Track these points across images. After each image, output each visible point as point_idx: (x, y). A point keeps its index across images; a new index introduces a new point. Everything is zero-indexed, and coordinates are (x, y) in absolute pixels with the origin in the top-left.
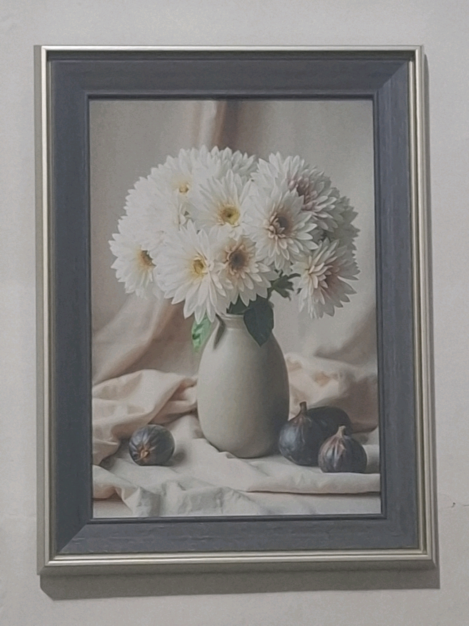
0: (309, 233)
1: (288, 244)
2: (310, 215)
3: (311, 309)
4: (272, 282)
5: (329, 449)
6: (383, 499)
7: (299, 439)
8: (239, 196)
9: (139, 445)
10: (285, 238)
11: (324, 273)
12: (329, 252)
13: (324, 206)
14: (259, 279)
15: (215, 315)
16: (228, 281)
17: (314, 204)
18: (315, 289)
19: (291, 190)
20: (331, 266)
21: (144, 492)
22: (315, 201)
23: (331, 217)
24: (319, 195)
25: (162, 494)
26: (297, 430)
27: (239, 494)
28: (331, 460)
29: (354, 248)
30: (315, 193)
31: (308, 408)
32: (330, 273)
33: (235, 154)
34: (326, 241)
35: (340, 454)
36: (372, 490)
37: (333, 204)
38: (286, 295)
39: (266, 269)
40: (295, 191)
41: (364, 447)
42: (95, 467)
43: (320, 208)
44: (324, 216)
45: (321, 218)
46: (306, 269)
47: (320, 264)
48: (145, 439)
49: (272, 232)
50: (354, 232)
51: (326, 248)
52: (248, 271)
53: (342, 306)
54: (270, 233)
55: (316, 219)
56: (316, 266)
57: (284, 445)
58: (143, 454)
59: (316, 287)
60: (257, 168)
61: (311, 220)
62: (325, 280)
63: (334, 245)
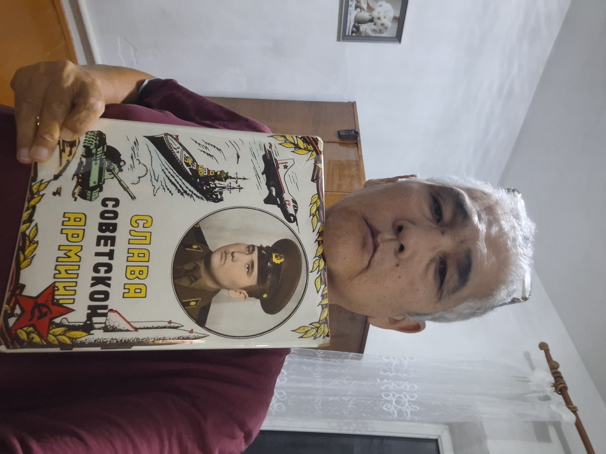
3: (372, 28)
6: (347, 36)
7: (356, 25)
8: (387, 19)
10: (381, 25)
15: (373, 15)
18: (374, 28)
19: (386, 26)
27: (350, 17)
29: (378, 34)
33: (393, 19)
36: (349, 35)
39: (377, 22)
41: (354, 34)
46: (376, 27)
50: (380, 34)
53: (371, 32)
54: (381, 23)
60: (390, 21)
62: (375, 30)
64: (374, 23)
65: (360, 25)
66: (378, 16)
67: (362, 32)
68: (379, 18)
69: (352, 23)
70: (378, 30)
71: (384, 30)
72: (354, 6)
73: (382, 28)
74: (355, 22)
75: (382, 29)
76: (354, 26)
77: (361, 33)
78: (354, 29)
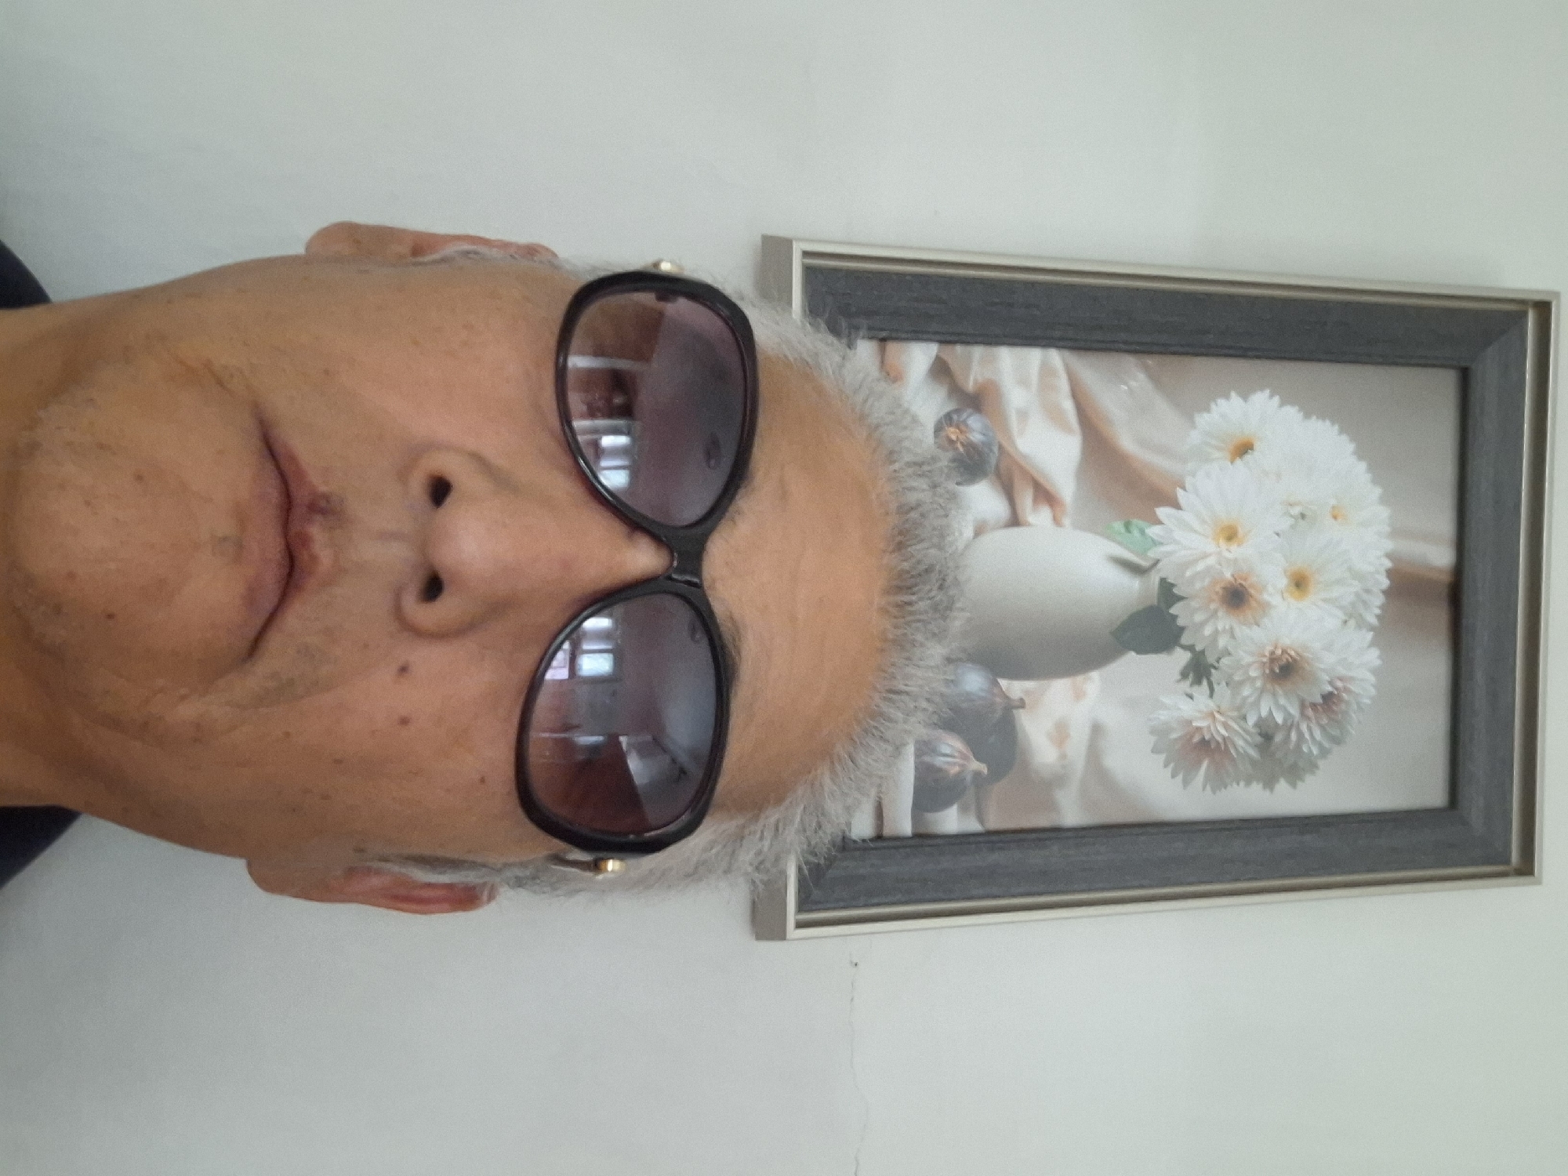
1: (1254, 679)
2: (1294, 711)
3: (1163, 716)
4: (1203, 652)
5: (953, 747)
6: (872, 843)
7: (968, 697)
8: (1322, 600)
10: (1263, 672)
11: (1213, 738)
13: (1307, 736)
14: (1208, 631)
15: (1158, 558)
16: (1207, 581)
17: (1309, 718)
18: (1191, 722)
19: (1331, 683)
20: (1222, 746)
23: (1291, 747)
26: (983, 694)
28: (934, 751)
29: (1248, 783)
32: (1213, 745)
33: (1381, 595)
35: (946, 767)
36: (887, 823)
37: (1311, 751)
38: (1184, 675)
39: (1222, 642)
40: (1330, 689)
41: (954, 808)
42: (933, 348)
44: (1294, 736)
45: (1290, 732)
46: (1219, 706)
47: (1226, 730)
48: (976, 437)
49: (1272, 653)
51: (1250, 740)
52: (1220, 614)
53: (1166, 766)
54: (1270, 649)
56: (1226, 726)
57: (959, 671)
58: (952, 433)
59: (1196, 724)
60: (1361, 629)
61: (1287, 716)
62: (1204, 738)
63: (1253, 753)
64: (1180, 658)
65: (1014, 688)
66: (1228, 575)
67: (1059, 780)
68: (1236, 597)
70: (1244, 744)
71: (1312, 735)
73: (1277, 707)
75: (1289, 726)
78: (953, 751)
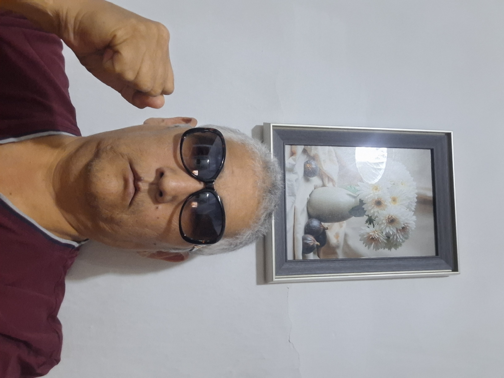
0: (389, 231)
1: (385, 223)
2: (395, 231)
3: (362, 232)
4: (371, 217)
5: (311, 238)
6: (292, 261)
7: (314, 227)
8: (400, 204)
9: (312, 164)
10: (387, 222)
11: (375, 237)
12: (382, 239)
13: (399, 237)
14: (372, 211)
15: (359, 194)
16: (371, 200)
17: (399, 233)
18: (369, 233)
19: (404, 224)
20: (377, 239)
21: (294, 165)
22: (400, 233)
23: (395, 240)
24: (402, 235)
25: (294, 172)
26: (318, 226)
27: (294, 203)
28: (306, 239)
29: (384, 249)
30: (403, 233)
31: (326, 230)
32: (375, 239)
33: (415, 203)
34: (387, 238)
35: (309, 243)
36: (296, 257)
37: (400, 241)
38: (367, 222)
39: (376, 214)
40: (403, 226)
41: (312, 253)
42: (303, 147)
43: (398, 235)
44: (395, 237)
45: (394, 236)
46: (376, 230)
47: (378, 235)
48: (314, 166)
49: (389, 217)
50: (390, 249)
51: (384, 238)
52: (375, 207)
53: (363, 244)
54: (388, 216)
55: (394, 234)
56: (377, 234)
57: (312, 221)
58: (308, 165)
59: (370, 234)
60: (410, 211)
61: (393, 232)
62: (372, 237)
63: (385, 241)
65: (325, 225)
66: (376, 198)
67: (338, 247)
68: (379, 203)
69: (303, 220)
72: (300, 170)
74: (310, 216)
76: (308, 230)
77: (333, 250)
78: (311, 240)
